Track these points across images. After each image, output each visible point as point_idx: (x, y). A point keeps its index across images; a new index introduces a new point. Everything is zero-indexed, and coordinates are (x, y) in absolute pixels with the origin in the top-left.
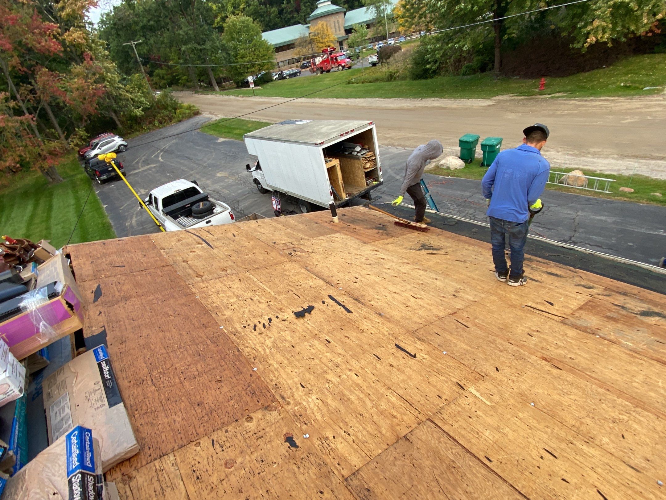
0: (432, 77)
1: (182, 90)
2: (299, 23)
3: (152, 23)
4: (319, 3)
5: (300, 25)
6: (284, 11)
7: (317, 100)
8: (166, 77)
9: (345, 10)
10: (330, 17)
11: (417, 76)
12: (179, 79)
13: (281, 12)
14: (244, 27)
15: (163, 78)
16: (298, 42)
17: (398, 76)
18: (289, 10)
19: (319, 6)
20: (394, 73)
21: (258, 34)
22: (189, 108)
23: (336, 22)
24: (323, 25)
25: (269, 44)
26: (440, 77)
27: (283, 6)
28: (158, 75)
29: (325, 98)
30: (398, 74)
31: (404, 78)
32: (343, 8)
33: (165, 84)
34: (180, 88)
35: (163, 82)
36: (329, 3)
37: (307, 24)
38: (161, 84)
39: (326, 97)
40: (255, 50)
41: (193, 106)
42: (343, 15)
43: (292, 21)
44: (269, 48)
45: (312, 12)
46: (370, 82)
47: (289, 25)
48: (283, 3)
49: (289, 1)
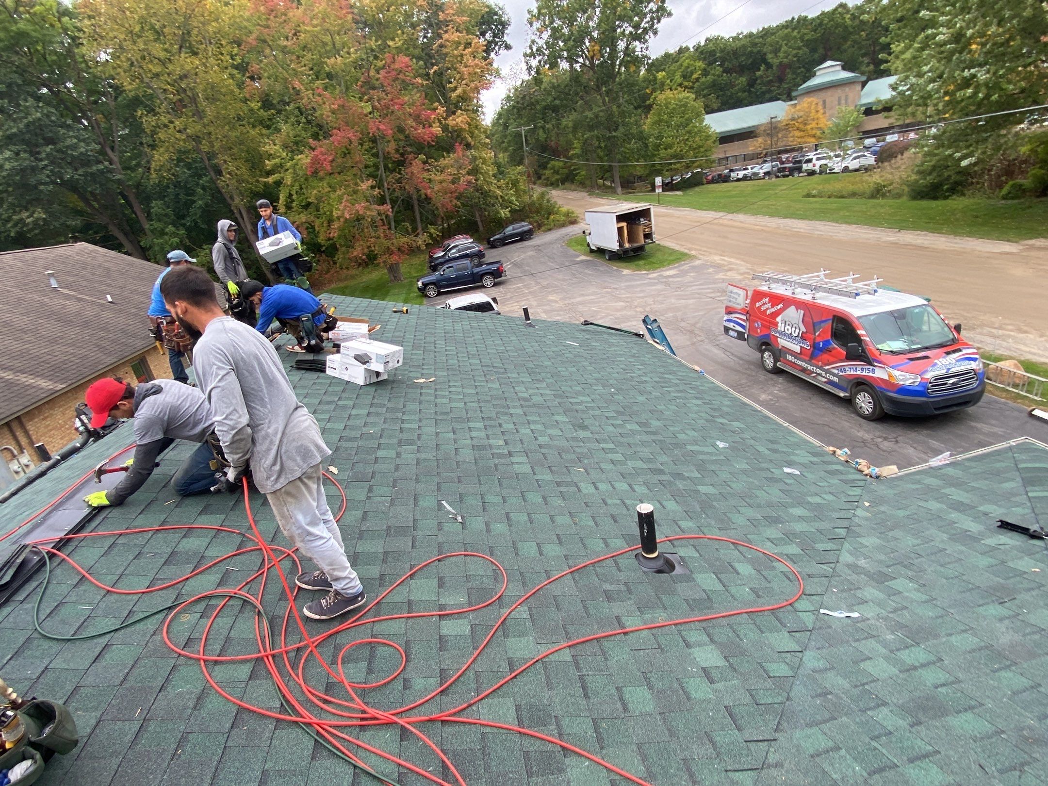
0: (946, 198)
1: (575, 190)
2: (778, 99)
3: (557, 102)
4: (820, 69)
5: (780, 102)
6: (759, 81)
7: (740, 217)
8: (561, 171)
9: (864, 78)
10: (834, 90)
11: (919, 194)
12: (577, 175)
13: (752, 83)
14: (681, 107)
15: (556, 172)
16: (763, 128)
17: (889, 191)
18: (765, 80)
19: (818, 74)
20: (884, 186)
21: (698, 115)
22: (567, 214)
23: (843, 98)
24: (811, 103)
25: (712, 130)
26: (962, 198)
27: (758, 73)
28: (553, 168)
29: (753, 214)
30: (890, 188)
31: (899, 196)
32: (863, 75)
33: (557, 180)
34: (573, 187)
35: (558, 177)
36: (839, 68)
37: (791, 100)
38: (553, 179)
39: (755, 213)
40: (687, 139)
41: (573, 213)
42: (859, 87)
43: (767, 96)
44: (710, 136)
45: (805, 82)
46: (842, 197)
47: (761, 103)
48: (759, 70)
49: (769, 66)
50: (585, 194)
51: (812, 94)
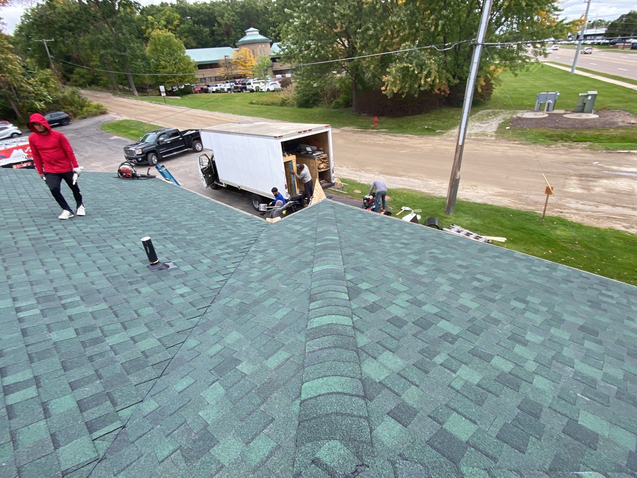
1: (101, 91)
2: (229, 46)
4: (248, 32)
5: (230, 48)
6: (216, 33)
8: (86, 76)
9: (271, 41)
10: (257, 45)
12: (100, 80)
13: (212, 33)
15: (83, 77)
18: (220, 33)
19: (247, 34)
23: (262, 50)
24: (246, 51)
25: (192, 59)
27: (214, 28)
28: (78, 73)
32: (270, 39)
33: (84, 83)
34: (99, 88)
35: (84, 80)
36: (258, 33)
37: (236, 47)
38: (81, 82)
42: (270, 45)
43: (222, 43)
44: (191, 63)
45: (242, 37)
47: (220, 47)
48: (214, 26)
49: (220, 25)
50: (111, 94)
51: (246, 46)
